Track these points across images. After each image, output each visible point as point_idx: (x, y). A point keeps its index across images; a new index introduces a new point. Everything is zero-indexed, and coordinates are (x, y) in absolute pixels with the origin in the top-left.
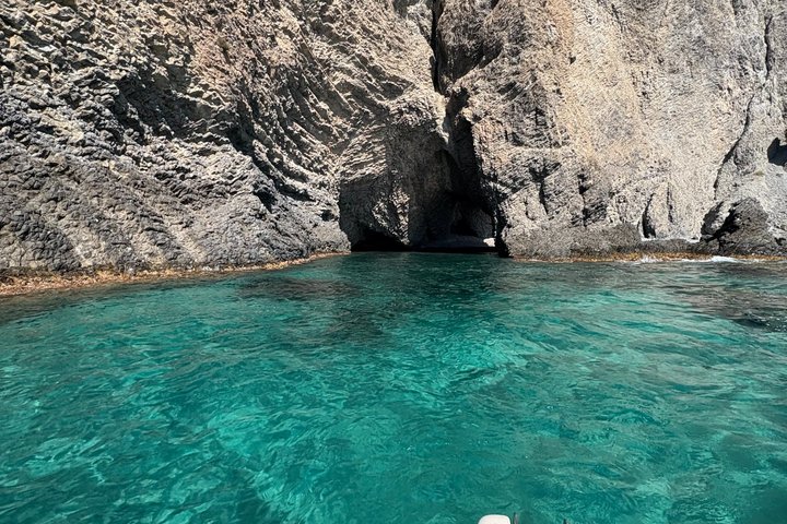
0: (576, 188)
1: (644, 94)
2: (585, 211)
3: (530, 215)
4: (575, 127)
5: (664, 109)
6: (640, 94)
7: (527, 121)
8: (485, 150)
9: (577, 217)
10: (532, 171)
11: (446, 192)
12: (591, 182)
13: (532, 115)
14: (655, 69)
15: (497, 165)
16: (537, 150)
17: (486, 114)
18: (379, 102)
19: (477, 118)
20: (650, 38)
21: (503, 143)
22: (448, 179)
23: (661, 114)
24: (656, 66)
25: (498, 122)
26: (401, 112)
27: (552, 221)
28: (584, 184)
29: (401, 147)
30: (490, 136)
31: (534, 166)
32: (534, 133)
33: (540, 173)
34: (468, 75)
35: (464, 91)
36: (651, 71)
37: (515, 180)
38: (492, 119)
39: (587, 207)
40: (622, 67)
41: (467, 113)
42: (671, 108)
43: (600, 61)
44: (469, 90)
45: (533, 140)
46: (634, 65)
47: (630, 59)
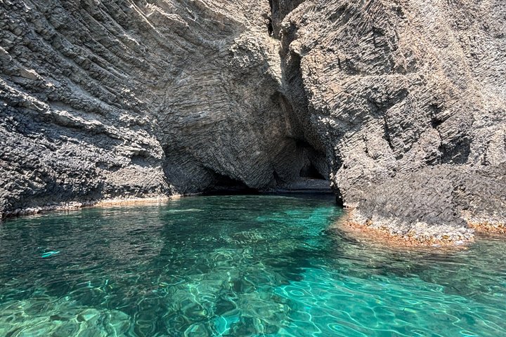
0: (427, 120)
1: (472, 55)
2: (442, 147)
3: (370, 153)
4: (422, 51)
5: (492, 68)
6: (469, 55)
7: (363, 45)
8: (315, 82)
9: (433, 154)
10: (372, 102)
11: (288, 138)
12: (447, 112)
13: (369, 37)
14: (481, 35)
15: (329, 97)
16: (377, 77)
17: (316, 43)
18: (205, 41)
19: (306, 50)
20: (474, 9)
21: (335, 73)
22: (288, 125)
23: (489, 72)
24: (481, 32)
25: (330, 50)
26: (231, 54)
27: (401, 161)
28: (438, 116)
29: (237, 92)
30: (320, 66)
31: (374, 95)
32: (372, 57)
33: (382, 104)
34: (297, 9)
35: (293, 24)
36: (478, 36)
37: (351, 113)
38: (322, 48)
39: (445, 142)
40: (451, 32)
41: (295, 45)
42: (498, 68)
43: (431, 27)
44: (298, 22)
45: (371, 66)
46: (461, 32)
47: (457, 27)
